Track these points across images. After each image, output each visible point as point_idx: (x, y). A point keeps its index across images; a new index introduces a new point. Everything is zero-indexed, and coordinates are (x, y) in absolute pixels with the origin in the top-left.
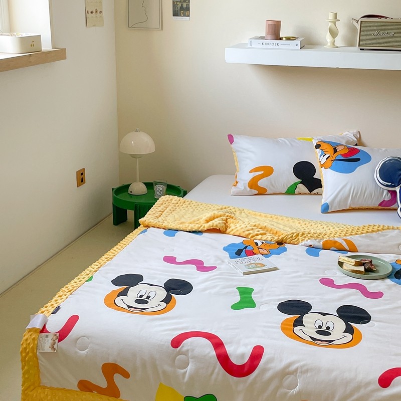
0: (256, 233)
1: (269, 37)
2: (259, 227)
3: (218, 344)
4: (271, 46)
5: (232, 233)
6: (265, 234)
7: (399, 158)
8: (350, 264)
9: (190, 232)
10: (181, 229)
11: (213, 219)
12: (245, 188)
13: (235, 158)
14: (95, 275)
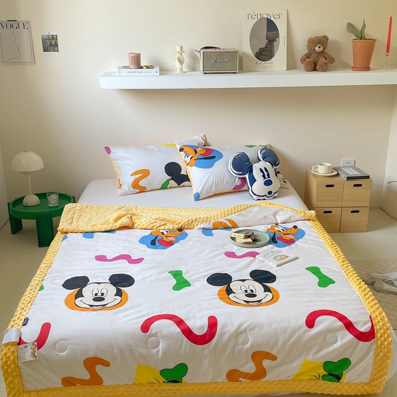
0: (159, 224)
1: (133, 67)
2: (160, 219)
3: (179, 322)
4: (136, 74)
5: (139, 227)
6: (166, 224)
7: (243, 153)
8: (240, 238)
9: (104, 232)
10: (97, 230)
11: (119, 218)
12: (129, 189)
13: (114, 165)
14: (44, 283)
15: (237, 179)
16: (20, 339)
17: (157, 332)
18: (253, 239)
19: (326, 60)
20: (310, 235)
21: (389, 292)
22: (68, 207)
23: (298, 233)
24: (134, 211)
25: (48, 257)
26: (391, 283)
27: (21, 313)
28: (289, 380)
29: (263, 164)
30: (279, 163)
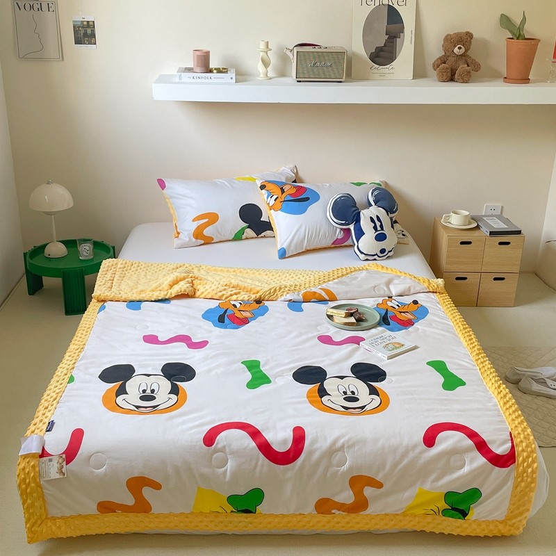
0: (230, 293)
1: (198, 69)
2: (232, 286)
3: (255, 433)
4: (203, 80)
5: (203, 296)
6: (239, 293)
7: (348, 194)
8: (340, 316)
9: (155, 301)
10: (146, 299)
11: (176, 282)
12: (190, 239)
13: (169, 205)
14: (74, 373)
15: (338, 230)
16: (43, 449)
17: (224, 447)
18: (357, 318)
19: (468, 66)
20: (435, 315)
21: (539, 395)
22: (106, 263)
23: (419, 311)
24: (196, 273)
25: (79, 335)
26: (542, 382)
27: (44, 414)
28: (397, 515)
29: (374, 211)
30: (397, 210)
